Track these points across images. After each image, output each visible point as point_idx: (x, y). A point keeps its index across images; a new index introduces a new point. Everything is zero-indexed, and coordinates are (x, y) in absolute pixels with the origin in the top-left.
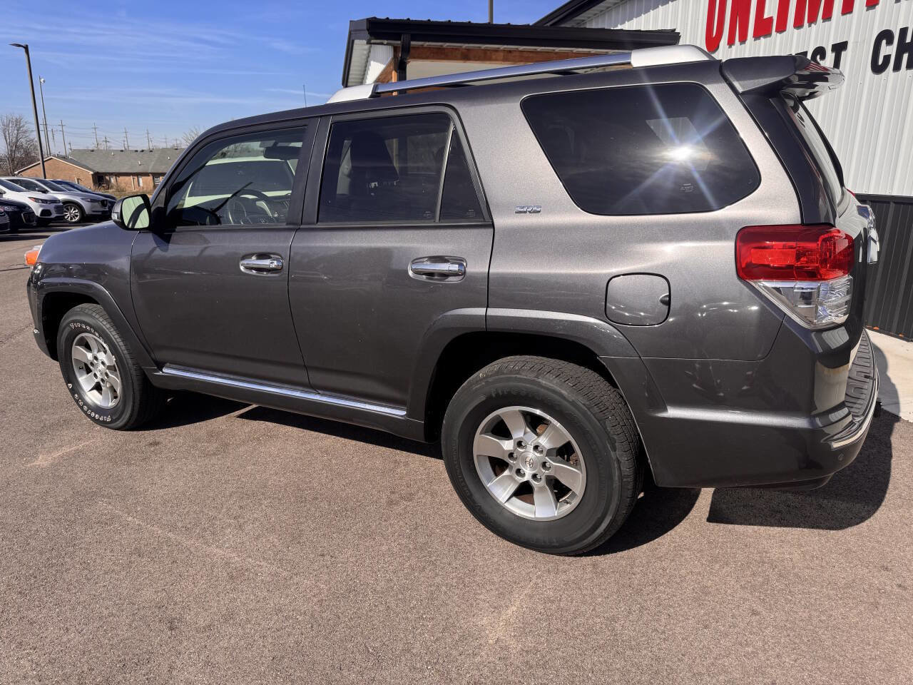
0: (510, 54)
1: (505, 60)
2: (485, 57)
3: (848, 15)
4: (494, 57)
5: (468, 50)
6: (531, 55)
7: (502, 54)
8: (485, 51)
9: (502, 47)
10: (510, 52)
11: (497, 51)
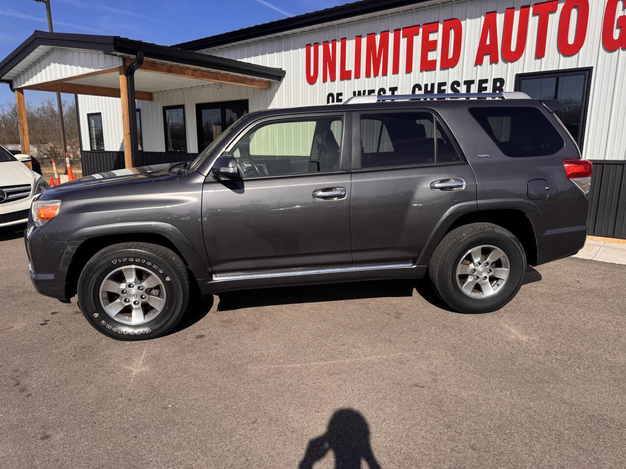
0: (195, 72)
1: (193, 75)
2: (181, 72)
3: (396, 75)
4: (186, 72)
5: (171, 66)
6: (207, 74)
7: (191, 71)
8: (182, 68)
9: (192, 66)
10: (196, 70)
11: (188, 68)
